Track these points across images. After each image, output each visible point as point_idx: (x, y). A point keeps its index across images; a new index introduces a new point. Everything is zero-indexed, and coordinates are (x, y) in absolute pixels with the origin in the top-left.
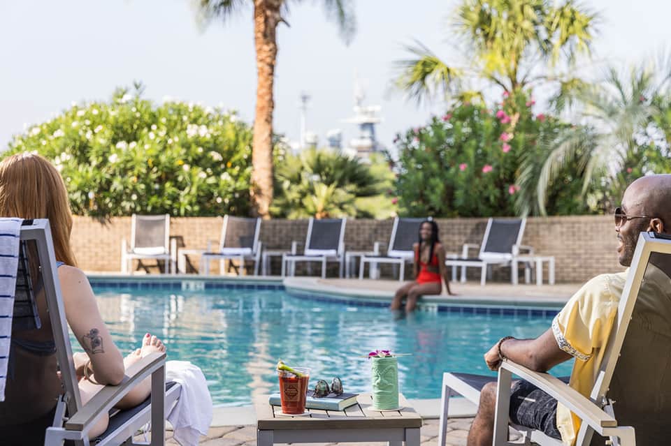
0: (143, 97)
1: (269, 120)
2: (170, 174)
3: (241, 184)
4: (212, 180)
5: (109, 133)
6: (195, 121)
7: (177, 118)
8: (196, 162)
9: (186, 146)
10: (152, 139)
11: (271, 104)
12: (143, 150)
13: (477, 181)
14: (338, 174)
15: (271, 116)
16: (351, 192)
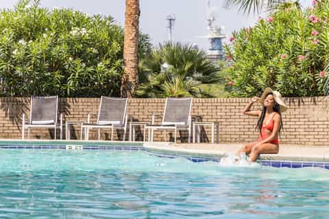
0: (40, 7)
1: (135, 24)
2: (57, 65)
3: (113, 71)
4: (91, 69)
5: (12, 33)
6: (78, 24)
7: (67, 21)
8: (78, 55)
9: (70, 43)
10: (46, 38)
11: (138, 12)
12: (38, 47)
13: (293, 68)
14: (188, 66)
15: (137, 22)
16: (198, 79)
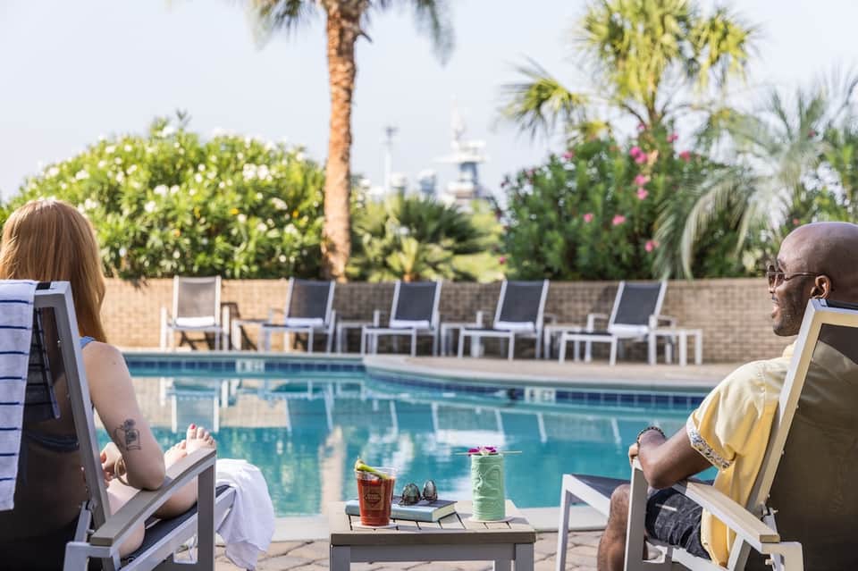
0: (188, 130)
1: (346, 158)
2: (221, 226)
3: (310, 239)
4: (274, 234)
5: (145, 175)
6: (252, 160)
7: (231, 157)
8: (254, 211)
9: (242, 190)
10: (199, 180)
11: (349, 138)
12: (187, 197)
13: (605, 235)
14: (432, 227)
15: (348, 154)
16: (448, 249)
